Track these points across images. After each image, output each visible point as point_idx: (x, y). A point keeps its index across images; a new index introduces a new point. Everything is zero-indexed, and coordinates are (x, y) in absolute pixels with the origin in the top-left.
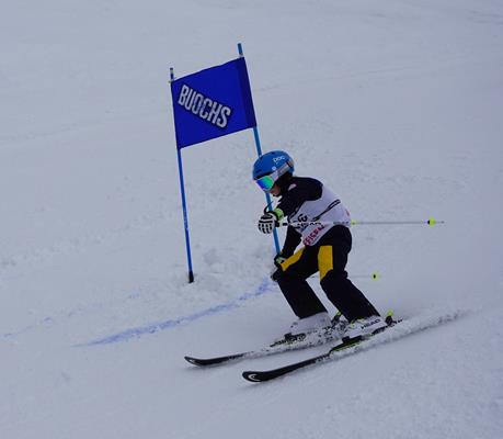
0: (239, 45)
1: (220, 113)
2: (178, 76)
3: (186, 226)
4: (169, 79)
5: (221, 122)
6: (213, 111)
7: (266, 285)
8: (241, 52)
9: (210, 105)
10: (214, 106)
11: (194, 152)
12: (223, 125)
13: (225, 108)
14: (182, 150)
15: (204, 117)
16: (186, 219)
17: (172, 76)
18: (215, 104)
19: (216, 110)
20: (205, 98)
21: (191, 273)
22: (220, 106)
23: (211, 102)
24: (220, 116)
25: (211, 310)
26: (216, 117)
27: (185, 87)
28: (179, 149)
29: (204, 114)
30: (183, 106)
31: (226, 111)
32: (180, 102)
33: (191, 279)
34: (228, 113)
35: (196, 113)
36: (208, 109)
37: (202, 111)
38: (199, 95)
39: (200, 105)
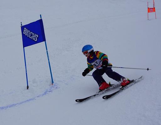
0: (41, 15)
1: (35, 37)
2: (23, 25)
3: (26, 72)
4: (21, 26)
5: (35, 40)
6: (33, 36)
7: (47, 92)
8: (41, 17)
12: (36, 41)
13: (36, 35)
14: (25, 48)
15: (31, 38)
17: (21, 24)
18: (34, 34)
19: (34, 36)
20: (31, 32)
21: (28, 86)
24: (35, 38)
25: (27, 101)
27: (25, 28)
28: (24, 47)
30: (25, 34)
32: (23, 33)
33: (28, 88)
34: (37, 37)
35: (28, 36)
36: (32, 35)
37: (30, 36)
38: (29, 31)
39: (29, 34)
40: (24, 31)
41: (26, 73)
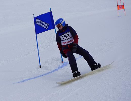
0: (50, 8)
4: (33, 17)
5: (46, 27)
6: (44, 25)
8: (51, 10)
9: (43, 23)
10: (45, 24)
11: (40, 35)
12: (47, 28)
13: (47, 24)
15: (42, 26)
16: (38, 52)
17: (34, 16)
18: (45, 23)
20: (42, 21)
21: (40, 66)
22: (46, 23)
23: (44, 22)
24: (46, 26)
26: (45, 26)
27: (37, 19)
28: (36, 34)
29: (42, 25)
30: (37, 24)
31: (47, 25)
32: (36, 23)
33: (40, 67)
34: (48, 25)
35: (40, 25)
36: (43, 24)
37: (41, 25)
38: (41, 21)
39: (41, 23)
40: (36, 21)
41: (39, 55)
